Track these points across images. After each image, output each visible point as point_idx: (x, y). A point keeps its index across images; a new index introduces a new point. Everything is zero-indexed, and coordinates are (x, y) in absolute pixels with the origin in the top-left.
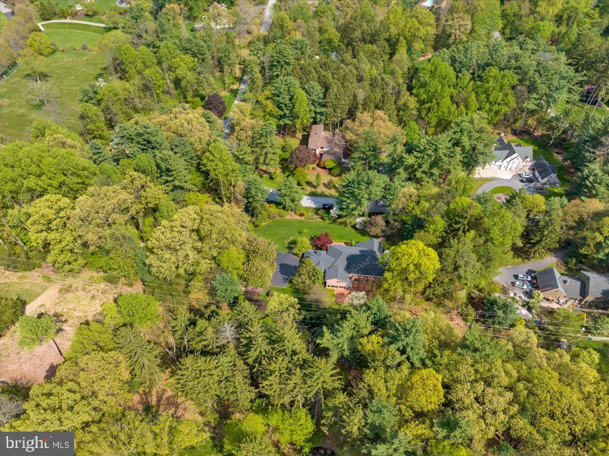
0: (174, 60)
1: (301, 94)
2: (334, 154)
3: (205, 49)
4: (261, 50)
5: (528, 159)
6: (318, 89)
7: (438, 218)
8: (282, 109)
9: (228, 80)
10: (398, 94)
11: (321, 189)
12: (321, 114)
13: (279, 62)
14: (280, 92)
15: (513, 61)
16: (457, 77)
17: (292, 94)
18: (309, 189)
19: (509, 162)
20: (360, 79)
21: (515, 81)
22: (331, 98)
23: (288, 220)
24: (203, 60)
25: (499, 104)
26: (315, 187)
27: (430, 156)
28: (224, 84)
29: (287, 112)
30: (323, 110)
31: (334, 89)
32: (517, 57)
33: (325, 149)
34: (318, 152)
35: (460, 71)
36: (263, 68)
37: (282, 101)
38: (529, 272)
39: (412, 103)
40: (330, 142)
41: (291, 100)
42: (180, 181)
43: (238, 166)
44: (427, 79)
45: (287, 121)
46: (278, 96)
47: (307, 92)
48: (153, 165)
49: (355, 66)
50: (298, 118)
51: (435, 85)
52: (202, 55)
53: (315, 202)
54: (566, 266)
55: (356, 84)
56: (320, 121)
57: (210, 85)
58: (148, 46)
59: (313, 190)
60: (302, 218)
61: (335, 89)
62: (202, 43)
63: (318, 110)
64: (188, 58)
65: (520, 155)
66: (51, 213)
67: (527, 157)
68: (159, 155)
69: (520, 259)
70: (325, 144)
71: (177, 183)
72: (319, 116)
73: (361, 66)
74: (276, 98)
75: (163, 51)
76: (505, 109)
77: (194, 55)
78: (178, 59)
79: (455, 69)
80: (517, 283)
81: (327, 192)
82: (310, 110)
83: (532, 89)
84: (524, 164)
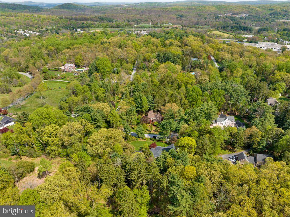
0: (96, 90)
1: (145, 99)
2: (158, 120)
3: (109, 86)
4: (130, 86)
5: (233, 121)
6: (151, 98)
7: (195, 132)
8: (137, 104)
9: (116, 98)
10: (181, 99)
11: (152, 132)
12: (152, 106)
13: (136, 90)
14: (137, 98)
15: (223, 87)
16: (203, 93)
17: (141, 99)
18: (148, 132)
19: (226, 122)
20: (167, 94)
21: (224, 94)
22: (156, 100)
23: (140, 141)
24: (107, 90)
25: (219, 102)
26: (150, 131)
27: (193, 115)
28: (115, 99)
29: (140, 105)
30: (153, 105)
31: (157, 98)
32: (224, 86)
33: (154, 119)
34: (151, 119)
35: (204, 91)
36: (130, 93)
37: (138, 101)
38: (235, 156)
39: (187, 102)
40: (156, 116)
41: (141, 101)
42: (99, 123)
43: (121, 120)
44: (192, 93)
45: (139, 109)
46: (136, 99)
47: (147, 98)
48: (90, 117)
49: (165, 91)
50: (143, 107)
51: (195, 95)
52: (107, 88)
53: (150, 136)
54: (249, 154)
55: (165, 95)
56: (152, 109)
57: (110, 98)
58: (87, 85)
59: (150, 132)
60: (145, 141)
61: (157, 96)
62: (108, 84)
63: (151, 105)
64: (102, 89)
65: (229, 119)
66: (52, 130)
67: (232, 120)
68: (92, 114)
69: (231, 152)
70: (154, 117)
71: (98, 124)
72: (151, 107)
73: (167, 90)
74: (135, 100)
75: (92, 86)
76: (222, 103)
77: (104, 88)
78: (98, 89)
79: (202, 91)
80: (230, 159)
81: (155, 133)
82: (148, 105)
83: (231, 96)
84: (232, 123)
